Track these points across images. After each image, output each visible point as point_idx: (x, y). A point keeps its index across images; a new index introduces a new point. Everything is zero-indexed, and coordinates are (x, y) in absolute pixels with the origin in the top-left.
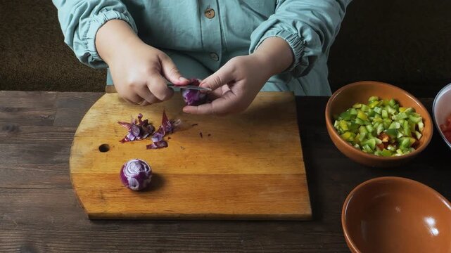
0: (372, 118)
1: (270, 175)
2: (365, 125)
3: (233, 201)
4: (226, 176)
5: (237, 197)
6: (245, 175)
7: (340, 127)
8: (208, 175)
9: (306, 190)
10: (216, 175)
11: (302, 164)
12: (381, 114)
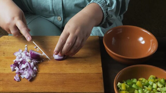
0: (145, 87)
1: (83, 73)
2: (138, 90)
3: (61, 86)
4: (60, 74)
5: (64, 84)
6: (70, 74)
7: (121, 87)
8: (49, 74)
9: (102, 81)
10: (54, 74)
11: (101, 68)
12: (152, 86)
